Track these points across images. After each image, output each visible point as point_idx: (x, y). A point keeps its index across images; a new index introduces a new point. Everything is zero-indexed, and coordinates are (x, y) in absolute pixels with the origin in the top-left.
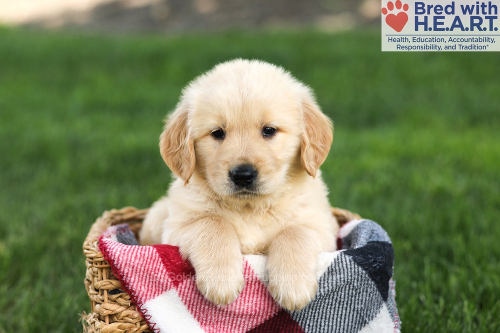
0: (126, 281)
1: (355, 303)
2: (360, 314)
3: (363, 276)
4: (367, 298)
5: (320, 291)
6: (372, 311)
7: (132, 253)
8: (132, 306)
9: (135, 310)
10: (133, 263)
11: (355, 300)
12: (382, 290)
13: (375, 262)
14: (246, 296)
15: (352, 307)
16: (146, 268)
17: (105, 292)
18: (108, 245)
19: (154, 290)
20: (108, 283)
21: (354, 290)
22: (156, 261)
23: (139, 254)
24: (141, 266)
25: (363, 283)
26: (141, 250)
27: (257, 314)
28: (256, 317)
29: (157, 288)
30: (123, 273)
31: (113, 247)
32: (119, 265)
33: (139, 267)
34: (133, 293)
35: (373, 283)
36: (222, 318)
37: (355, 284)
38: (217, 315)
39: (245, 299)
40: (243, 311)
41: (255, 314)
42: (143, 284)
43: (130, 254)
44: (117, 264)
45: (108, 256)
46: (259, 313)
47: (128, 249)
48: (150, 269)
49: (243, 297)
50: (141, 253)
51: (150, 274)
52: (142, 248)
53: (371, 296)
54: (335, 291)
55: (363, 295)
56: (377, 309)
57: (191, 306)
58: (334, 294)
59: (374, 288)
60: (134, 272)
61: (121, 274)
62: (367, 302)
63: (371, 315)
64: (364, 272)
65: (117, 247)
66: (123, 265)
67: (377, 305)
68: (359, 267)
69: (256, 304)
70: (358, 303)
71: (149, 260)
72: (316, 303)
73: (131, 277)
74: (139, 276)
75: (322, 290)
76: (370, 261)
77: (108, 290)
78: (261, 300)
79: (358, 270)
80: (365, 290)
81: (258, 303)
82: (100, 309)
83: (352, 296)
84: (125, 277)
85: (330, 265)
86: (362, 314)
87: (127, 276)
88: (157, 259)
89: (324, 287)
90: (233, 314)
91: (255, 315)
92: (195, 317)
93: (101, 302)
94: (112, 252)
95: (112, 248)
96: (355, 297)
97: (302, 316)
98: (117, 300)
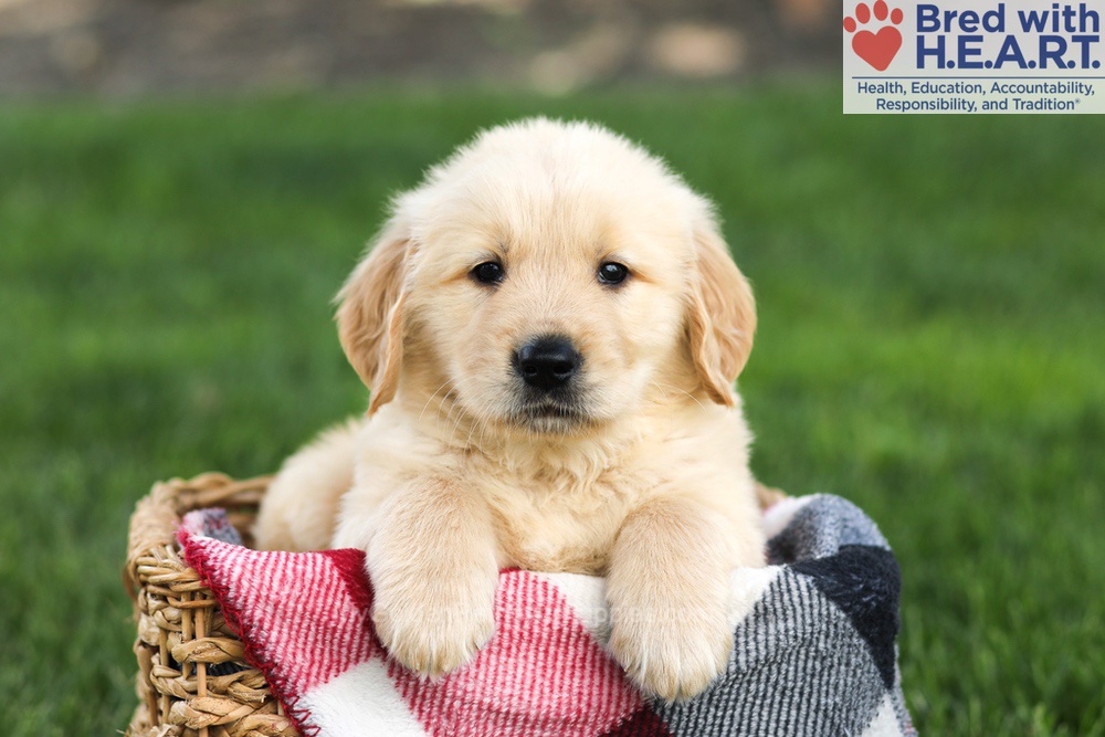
0: (258, 640)
1: (819, 692)
2: (833, 718)
3: (840, 625)
4: (850, 679)
5: (737, 661)
6: (859, 712)
7: (274, 570)
8: (269, 705)
9: (276, 713)
10: (277, 594)
11: (820, 684)
12: (881, 660)
13: (867, 590)
14: (553, 675)
15: (813, 701)
16: (309, 607)
17: (201, 670)
18: (208, 550)
19: (326, 662)
20: (208, 646)
21: (819, 659)
22: (333, 589)
23: (289, 572)
24: (297, 602)
25: (839, 643)
26: (296, 563)
27: (581, 720)
28: (579, 726)
29: (335, 657)
30: (251, 620)
31: (223, 554)
32: (240, 600)
33: (291, 604)
34: (274, 670)
35: (862, 642)
36: (494, 729)
37: (821, 645)
38: (482, 721)
39: (552, 683)
40: (548, 712)
41: (578, 717)
42: (300, 645)
43: (268, 573)
44: (236, 598)
45: (213, 577)
46: (587, 715)
47: (262, 559)
48: (318, 610)
49: (548, 676)
50: (294, 570)
51: (319, 620)
52: (297, 558)
53: (859, 675)
54: (774, 662)
55: (838, 672)
56: (872, 707)
57: (418, 701)
58: (770, 670)
59: (864, 657)
60: (278, 617)
61: (246, 621)
62: (849, 689)
63: (857, 723)
64: (843, 615)
65: (232, 556)
66: (251, 600)
67: (872, 698)
68: (831, 603)
69: (580, 693)
70: (827, 692)
71: (315, 586)
72: (726, 690)
73: (271, 629)
74: (290, 628)
75: (742, 658)
76: (856, 589)
77: (207, 665)
78: (591, 685)
79: (828, 609)
80: (844, 661)
81: (585, 691)
82: (187, 711)
83: (813, 676)
84: (254, 629)
85: (759, 597)
86: (837, 721)
87: (261, 628)
88: (335, 583)
89: (748, 652)
90: (521, 718)
91: (576, 722)
92: (427, 729)
93: (188, 696)
94: (222, 566)
95: (220, 557)
96: (821, 676)
97: (691, 725)
98: (231, 690)
